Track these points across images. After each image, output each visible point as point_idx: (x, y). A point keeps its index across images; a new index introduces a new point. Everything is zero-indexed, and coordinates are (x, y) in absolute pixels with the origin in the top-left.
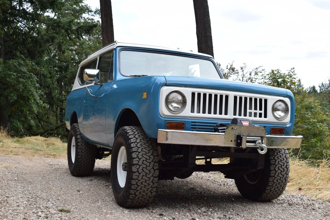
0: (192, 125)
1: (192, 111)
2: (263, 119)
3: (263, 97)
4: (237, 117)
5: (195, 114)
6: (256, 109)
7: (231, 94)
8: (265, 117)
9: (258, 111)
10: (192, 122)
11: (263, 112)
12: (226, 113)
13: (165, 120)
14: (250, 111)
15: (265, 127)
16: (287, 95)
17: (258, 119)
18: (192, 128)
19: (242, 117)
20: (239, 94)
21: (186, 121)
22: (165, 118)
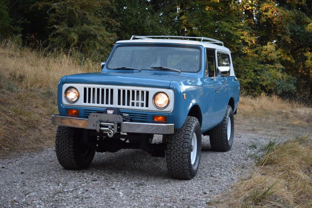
0: (84, 112)
1: (85, 102)
2: (145, 108)
3: (145, 89)
4: (121, 106)
5: (87, 104)
7: (116, 88)
8: (147, 106)
9: (140, 102)
10: (84, 110)
11: (145, 102)
12: (112, 103)
13: (65, 108)
14: (133, 101)
15: (147, 115)
16: (169, 88)
17: (140, 108)
18: (84, 114)
19: (126, 107)
20: (122, 88)
21: (80, 109)
22: (65, 106)
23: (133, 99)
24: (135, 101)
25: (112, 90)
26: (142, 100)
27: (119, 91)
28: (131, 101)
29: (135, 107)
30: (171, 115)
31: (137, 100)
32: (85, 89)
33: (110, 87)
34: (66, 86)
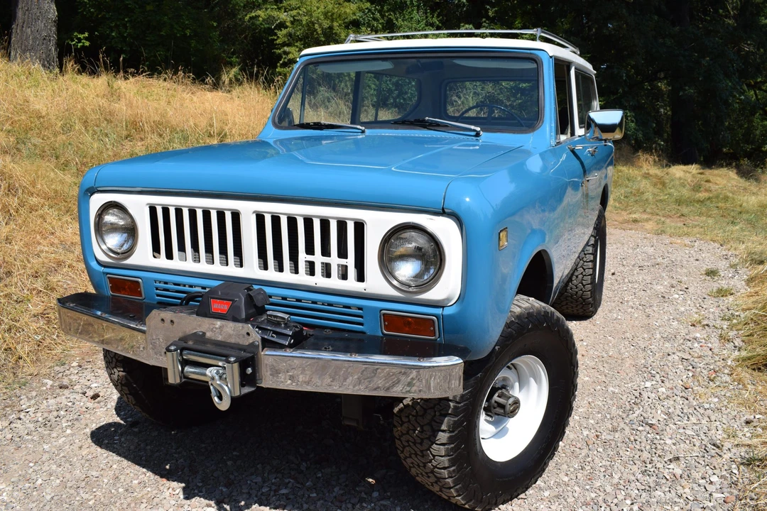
0: (157, 289)
1: (156, 253)
2: (351, 284)
3: (350, 214)
4: (271, 275)
5: (162, 262)
6: (326, 252)
7: (248, 209)
8: (361, 278)
9: (334, 260)
10: (157, 281)
11: (350, 261)
12: (238, 261)
13: (104, 273)
14: (310, 258)
16: (443, 209)
17: (334, 283)
18: (158, 295)
19: (287, 276)
20: (268, 208)
21: (144, 277)
22: (105, 267)
23: (310, 250)
24: (318, 258)
25: (236, 216)
26: (343, 253)
27: (260, 218)
28: (303, 257)
29: (319, 280)
30: (450, 316)
31: (323, 254)
32: (153, 210)
33: (228, 205)
34: (97, 201)
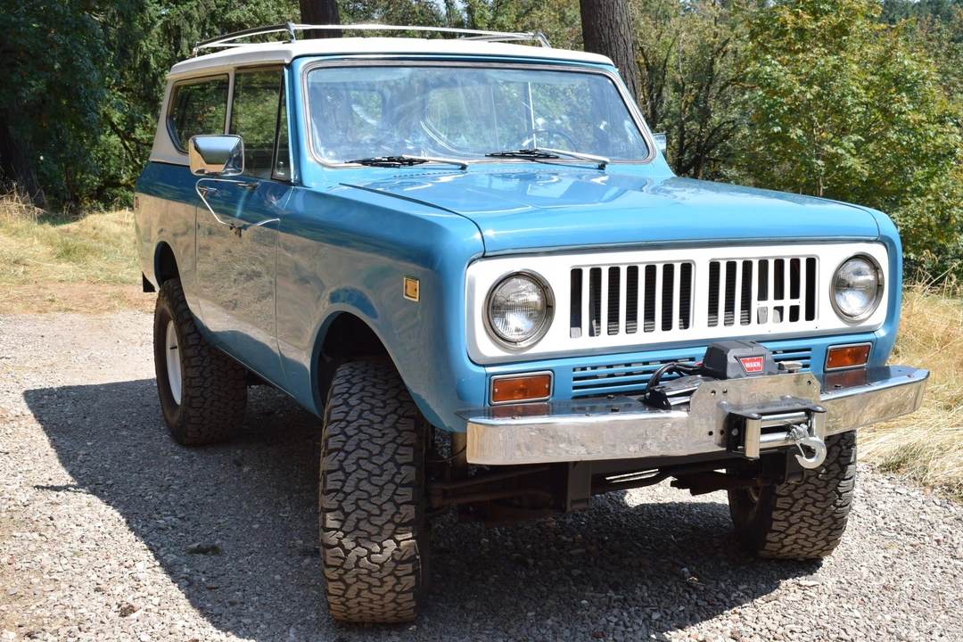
0: (575, 379)
2: (802, 325)
3: (802, 251)
4: (721, 330)
5: (586, 341)
9: (787, 302)
10: (575, 369)
11: (801, 302)
12: (685, 323)
13: (486, 375)
14: (763, 304)
15: (809, 350)
16: (880, 235)
17: (787, 326)
18: (575, 388)
21: (555, 367)
22: (484, 366)
23: (763, 296)
24: (771, 302)
25: (687, 268)
26: (795, 294)
27: (714, 267)
28: (755, 304)
29: (770, 327)
30: (880, 339)
31: (776, 298)
32: (576, 275)
33: (677, 256)
